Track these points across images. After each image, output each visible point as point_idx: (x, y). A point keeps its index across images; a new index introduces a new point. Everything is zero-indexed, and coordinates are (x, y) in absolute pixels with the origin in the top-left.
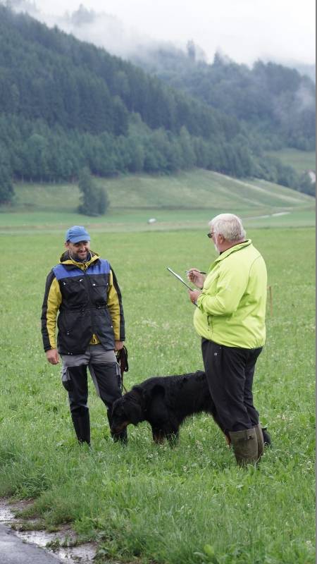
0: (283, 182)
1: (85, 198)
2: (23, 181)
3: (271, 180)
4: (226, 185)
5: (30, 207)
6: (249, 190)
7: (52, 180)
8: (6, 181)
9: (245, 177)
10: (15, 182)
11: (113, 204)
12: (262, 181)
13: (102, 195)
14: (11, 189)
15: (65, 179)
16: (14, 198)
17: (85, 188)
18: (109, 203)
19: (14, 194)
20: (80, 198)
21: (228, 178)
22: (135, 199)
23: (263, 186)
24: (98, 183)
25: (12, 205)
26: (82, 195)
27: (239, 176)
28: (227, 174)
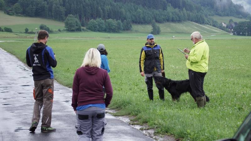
0: (214, 26)
1: (153, 29)
2: (135, 24)
3: (211, 25)
4: (197, 26)
5: (137, 31)
6: (204, 28)
7: (144, 24)
8: (130, 24)
9: (202, 24)
10: (132, 24)
11: (162, 31)
12: (208, 25)
13: (159, 28)
14: (131, 26)
15: (148, 23)
16: (132, 29)
17: (154, 26)
18: (161, 31)
19: (132, 27)
20: (152, 29)
21: (197, 24)
22: (169, 30)
23: (208, 27)
24: (157, 25)
25: (131, 31)
26: (152, 28)
27: (201, 24)
28: (197, 23)
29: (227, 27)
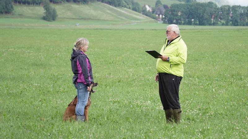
2: (18, 4)
3: (130, 8)
4: (110, 9)
5: (21, 16)
6: (120, 12)
7: (31, 4)
8: (10, 4)
9: (118, 6)
10: (14, 4)
11: (59, 16)
12: (125, 9)
13: (54, 11)
14: (12, 7)
15: (37, 4)
17: (47, 8)
19: (13, 10)
24: (52, 6)
25: (13, 15)
26: (45, 11)
28: (110, 5)
29: (153, 12)
